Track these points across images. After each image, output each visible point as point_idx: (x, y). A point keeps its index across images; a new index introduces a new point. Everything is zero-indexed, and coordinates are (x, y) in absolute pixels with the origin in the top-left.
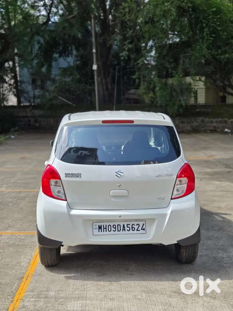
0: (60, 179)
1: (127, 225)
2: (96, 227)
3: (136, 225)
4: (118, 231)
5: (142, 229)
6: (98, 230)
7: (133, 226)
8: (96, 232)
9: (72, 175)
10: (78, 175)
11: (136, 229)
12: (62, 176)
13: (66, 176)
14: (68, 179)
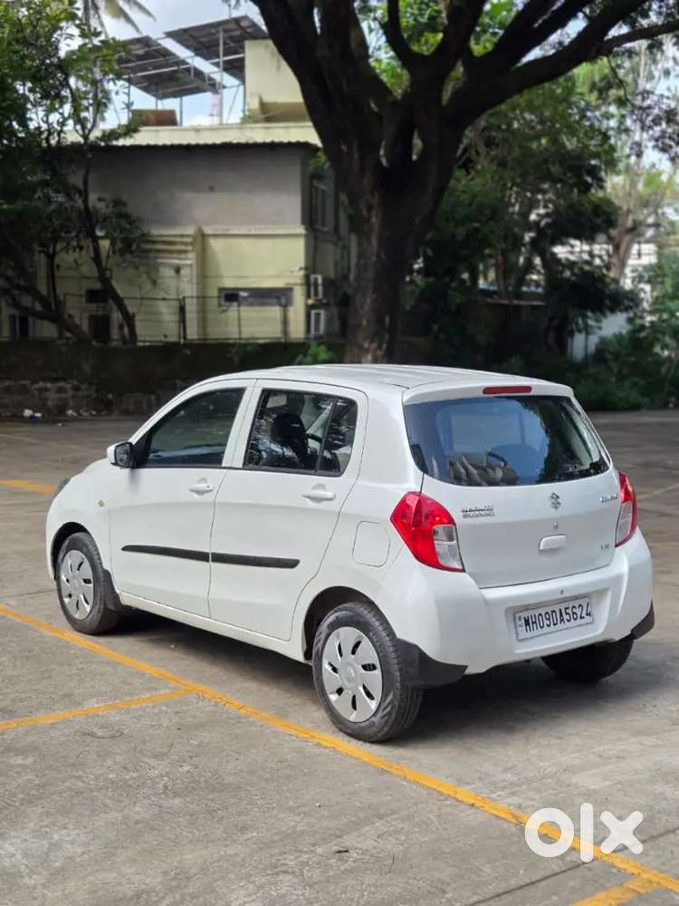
0: (454, 524)
1: (566, 608)
2: (520, 623)
3: (577, 606)
4: (554, 625)
5: (587, 615)
6: (524, 628)
7: (574, 610)
8: (523, 633)
9: (478, 512)
10: (489, 511)
11: (579, 615)
12: (456, 515)
13: (465, 517)
14: (469, 520)
